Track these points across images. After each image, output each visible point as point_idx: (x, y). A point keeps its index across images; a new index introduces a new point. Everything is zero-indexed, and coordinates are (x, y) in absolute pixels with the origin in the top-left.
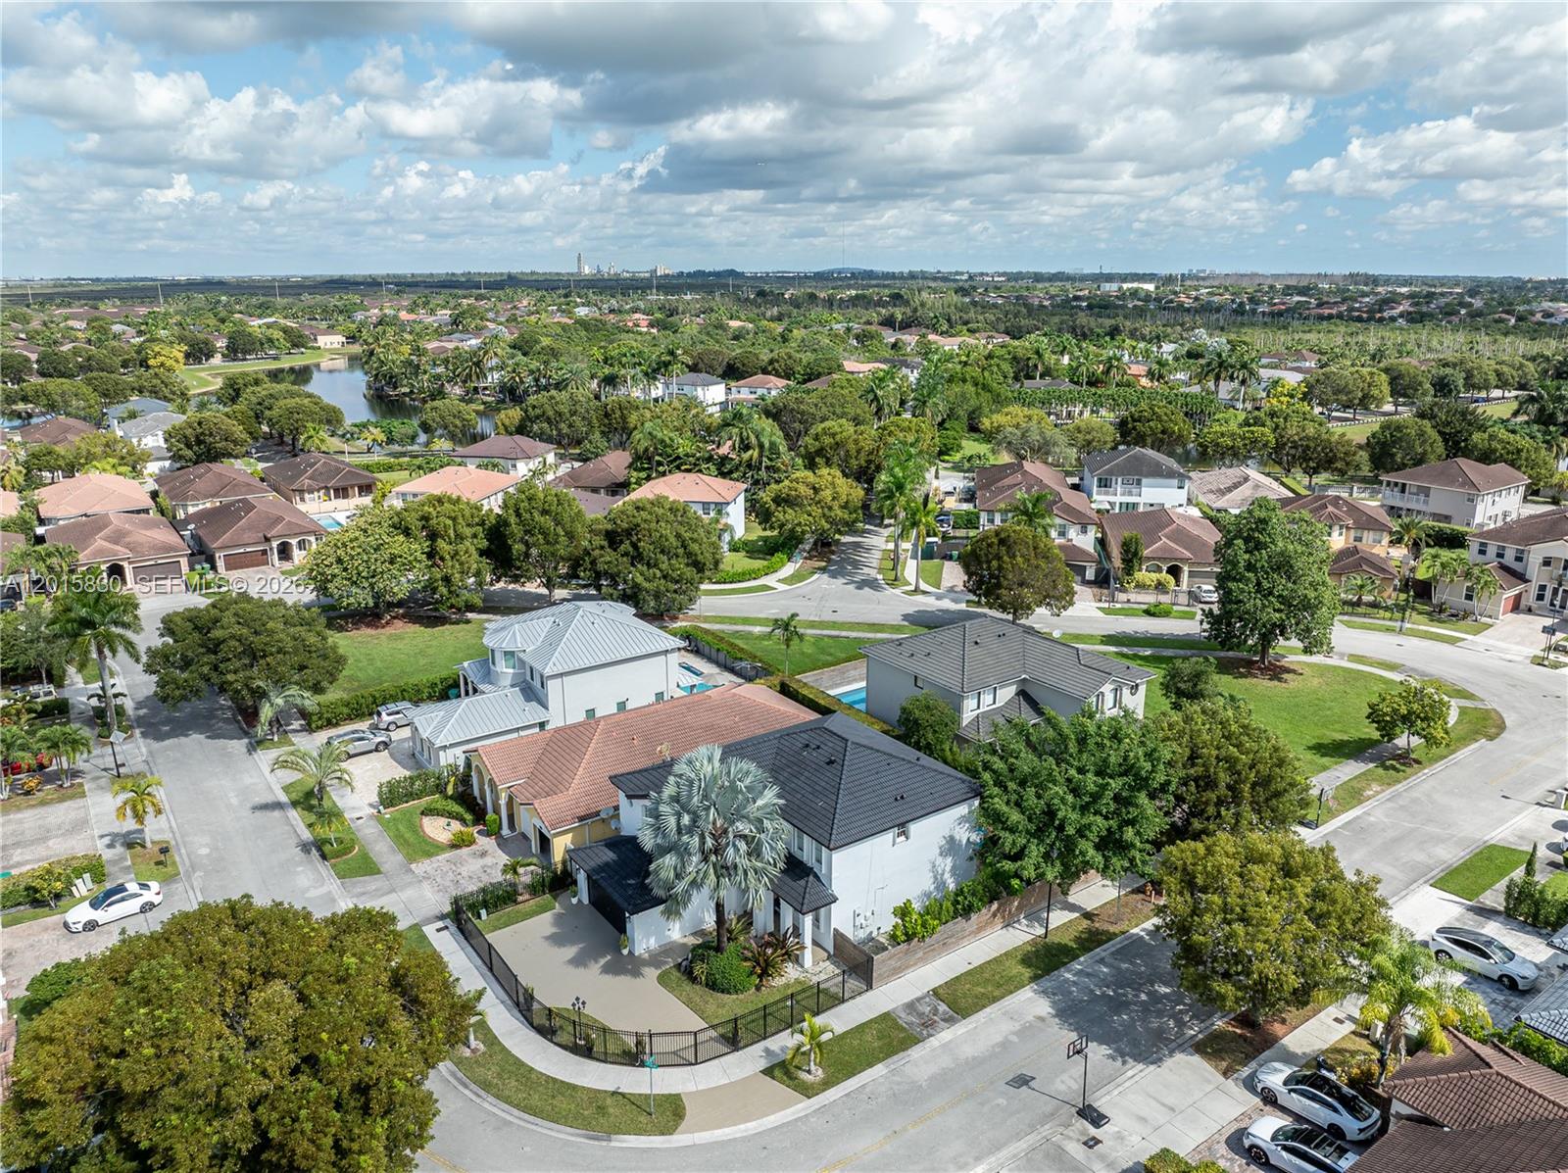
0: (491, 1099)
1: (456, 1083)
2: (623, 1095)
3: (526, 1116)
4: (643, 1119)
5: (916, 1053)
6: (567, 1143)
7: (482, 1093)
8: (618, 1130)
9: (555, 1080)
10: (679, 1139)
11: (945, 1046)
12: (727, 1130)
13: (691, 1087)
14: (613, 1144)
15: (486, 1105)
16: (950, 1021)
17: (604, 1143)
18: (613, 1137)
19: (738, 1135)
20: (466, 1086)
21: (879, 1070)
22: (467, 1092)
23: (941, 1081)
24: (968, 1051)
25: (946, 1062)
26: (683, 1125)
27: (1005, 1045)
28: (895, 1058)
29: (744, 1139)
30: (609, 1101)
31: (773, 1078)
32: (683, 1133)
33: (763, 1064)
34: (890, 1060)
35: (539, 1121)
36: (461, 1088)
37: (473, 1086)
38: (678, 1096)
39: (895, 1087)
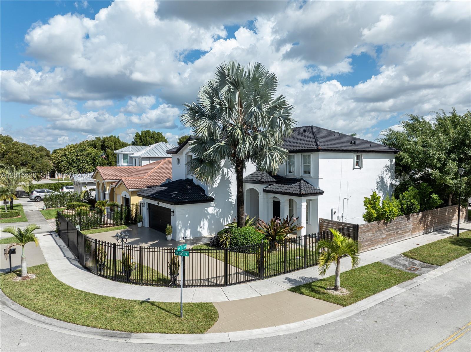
2: (152, 304)
3: (44, 318)
4: (172, 320)
8: (142, 330)
9: (87, 294)
12: (266, 330)
13: (222, 299)
14: (132, 341)
17: (123, 340)
18: (135, 335)
19: (282, 333)
26: (216, 326)
28: (405, 283)
29: (289, 337)
30: (137, 307)
31: (302, 293)
32: (215, 332)
33: (288, 286)
35: (55, 322)
38: (209, 305)
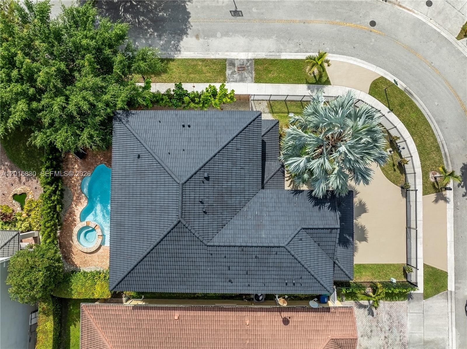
0: (439, 140)
1: (449, 158)
2: (389, 107)
5: (262, 55)
6: (421, 98)
7: (441, 146)
10: (381, 72)
11: (248, 51)
14: (405, 86)
15: (442, 137)
16: (232, 63)
17: (408, 89)
18: (403, 90)
19: (359, 60)
20: (445, 154)
21: (285, 56)
22: (446, 150)
23: (266, 34)
24: (242, 41)
25: (257, 42)
26: (376, 78)
27: (226, 34)
28: (273, 58)
31: (328, 78)
32: (378, 75)
34: (276, 58)
36: (448, 155)
37: (443, 153)
38: (370, 93)
39: (286, 43)
